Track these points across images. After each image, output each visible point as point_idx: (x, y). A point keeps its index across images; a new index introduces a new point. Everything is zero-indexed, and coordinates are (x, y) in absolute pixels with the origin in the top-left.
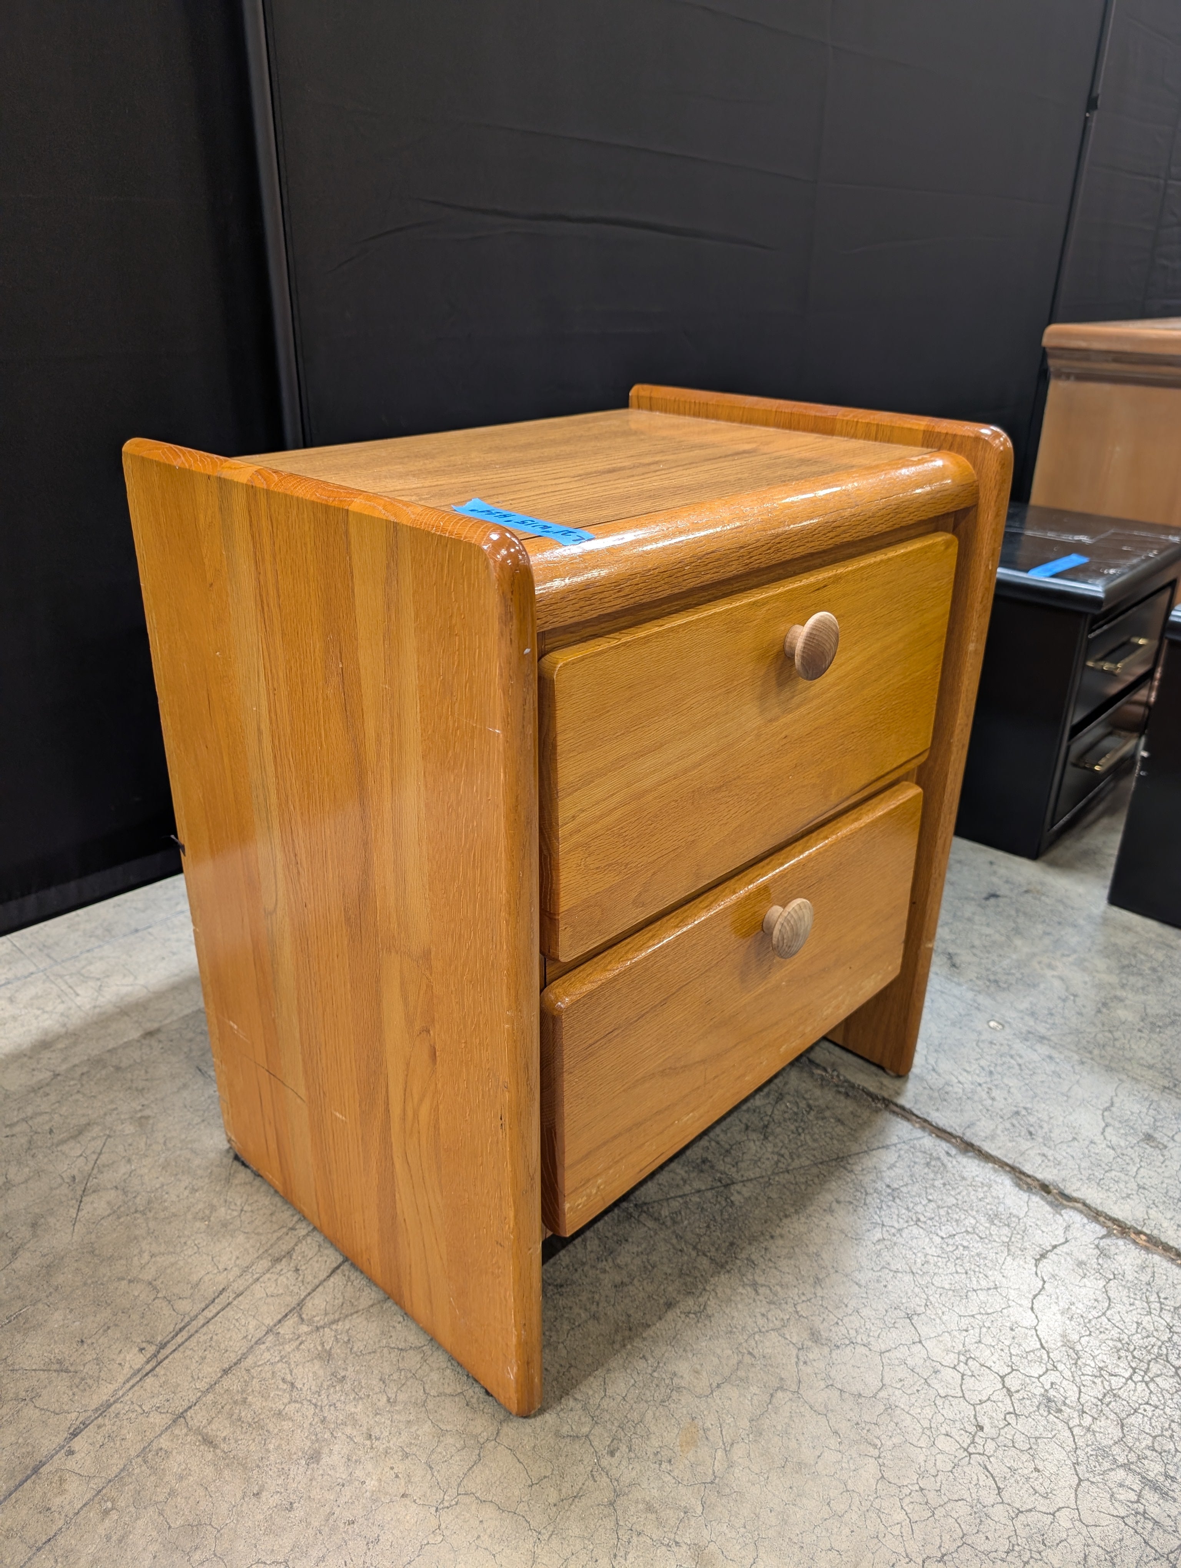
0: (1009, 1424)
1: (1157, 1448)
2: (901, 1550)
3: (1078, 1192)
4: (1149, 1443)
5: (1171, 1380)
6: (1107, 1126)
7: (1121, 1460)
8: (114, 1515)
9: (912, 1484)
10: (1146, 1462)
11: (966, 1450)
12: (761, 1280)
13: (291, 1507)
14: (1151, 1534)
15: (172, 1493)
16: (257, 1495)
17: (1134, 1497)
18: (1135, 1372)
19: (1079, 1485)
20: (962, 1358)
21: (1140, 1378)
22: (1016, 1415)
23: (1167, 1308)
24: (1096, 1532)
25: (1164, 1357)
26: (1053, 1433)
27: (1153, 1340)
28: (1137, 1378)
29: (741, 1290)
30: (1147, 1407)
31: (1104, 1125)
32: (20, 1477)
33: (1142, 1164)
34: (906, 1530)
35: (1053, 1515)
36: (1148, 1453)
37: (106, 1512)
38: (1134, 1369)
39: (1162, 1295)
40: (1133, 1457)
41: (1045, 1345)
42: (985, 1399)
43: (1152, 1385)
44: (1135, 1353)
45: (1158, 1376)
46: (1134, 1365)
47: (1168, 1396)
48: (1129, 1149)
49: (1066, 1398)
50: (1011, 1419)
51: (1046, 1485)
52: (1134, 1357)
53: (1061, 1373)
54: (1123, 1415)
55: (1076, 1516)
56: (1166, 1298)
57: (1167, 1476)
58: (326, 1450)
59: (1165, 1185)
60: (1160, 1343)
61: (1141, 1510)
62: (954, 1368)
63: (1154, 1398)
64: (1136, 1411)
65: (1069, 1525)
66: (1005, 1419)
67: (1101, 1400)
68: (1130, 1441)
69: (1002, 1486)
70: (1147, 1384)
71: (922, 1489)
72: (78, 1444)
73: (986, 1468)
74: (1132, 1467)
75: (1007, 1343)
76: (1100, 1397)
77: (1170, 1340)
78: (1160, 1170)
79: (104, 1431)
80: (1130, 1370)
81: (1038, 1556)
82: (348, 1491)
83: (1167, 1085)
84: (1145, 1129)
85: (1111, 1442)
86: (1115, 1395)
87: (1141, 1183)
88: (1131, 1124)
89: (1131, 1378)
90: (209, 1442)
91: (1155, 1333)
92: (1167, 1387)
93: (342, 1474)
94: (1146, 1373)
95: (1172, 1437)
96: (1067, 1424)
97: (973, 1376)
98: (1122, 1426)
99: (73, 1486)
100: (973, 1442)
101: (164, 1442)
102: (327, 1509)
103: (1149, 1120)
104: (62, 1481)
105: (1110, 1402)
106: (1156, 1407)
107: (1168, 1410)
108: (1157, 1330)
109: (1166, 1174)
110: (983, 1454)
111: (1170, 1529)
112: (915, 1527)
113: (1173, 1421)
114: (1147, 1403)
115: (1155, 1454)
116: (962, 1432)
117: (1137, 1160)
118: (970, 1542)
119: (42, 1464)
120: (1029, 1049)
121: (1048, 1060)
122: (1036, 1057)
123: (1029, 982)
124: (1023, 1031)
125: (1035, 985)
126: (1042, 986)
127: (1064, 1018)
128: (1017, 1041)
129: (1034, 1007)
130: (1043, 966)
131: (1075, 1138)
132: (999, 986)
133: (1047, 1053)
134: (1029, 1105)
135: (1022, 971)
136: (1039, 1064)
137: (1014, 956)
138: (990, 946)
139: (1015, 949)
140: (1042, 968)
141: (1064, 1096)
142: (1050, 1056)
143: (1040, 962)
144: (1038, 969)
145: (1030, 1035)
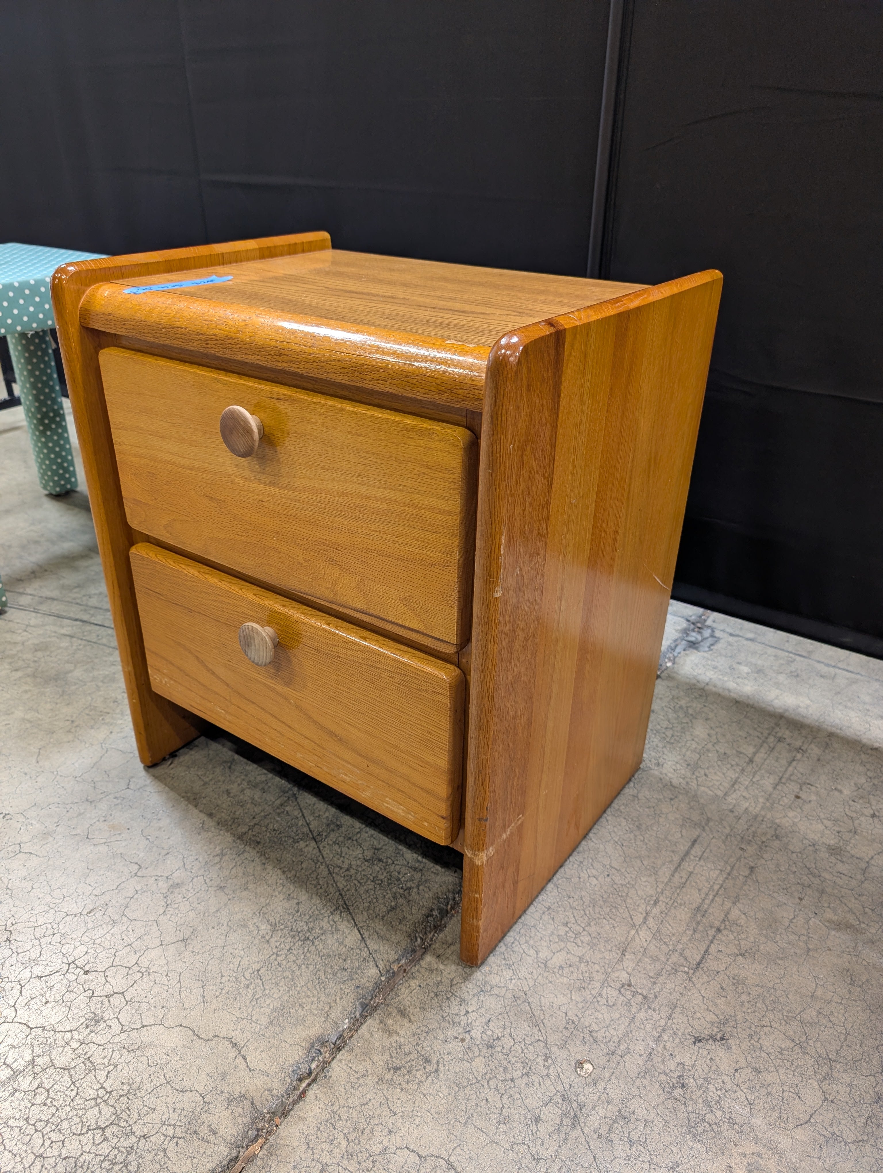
0: (85, 991)
1: (40, 1090)
2: (20, 921)
3: (313, 1097)
4: (45, 1085)
5: (93, 1121)
6: (420, 1157)
7: (38, 1061)
9: (58, 930)
10: (31, 1078)
11: (73, 962)
12: (226, 858)
18: (107, 1092)
19: (29, 1027)
20: (143, 970)
22: (91, 997)
23: (166, 1142)
25: (116, 1122)
26: (71, 1019)
27: (135, 1117)
28: (102, 1093)
29: (218, 848)
30: (74, 1093)
34: (31, 924)
35: (14, 1006)
36: (37, 1082)
38: (110, 1093)
39: (181, 1142)
40: (37, 1069)
41: (145, 1028)
42: (108, 979)
43: (92, 1103)
44: (125, 1097)
45: (100, 1111)
46: (114, 1094)
47: (80, 1113)
49: (96, 1034)
50: (89, 993)
51: (35, 1006)
52: (121, 1096)
53: (119, 1035)
55: (8, 1020)
56: (177, 1144)
57: (16, 1090)
60: (131, 1122)
62: (136, 963)
63: (81, 1101)
64: (73, 1083)
66: (89, 989)
68: (51, 1071)
69: (42, 979)
70: (95, 1099)
71: (54, 935)
73: (57, 972)
74: (31, 1067)
75: (152, 1002)
76: (91, 1059)
77: (133, 1133)
80: (109, 1089)
85: (53, 1057)
86: (90, 1070)
89: (102, 1087)
91: (141, 1122)
94: (105, 1101)
95: (45, 1105)
96: (76, 1030)
97: (128, 974)
98: (64, 1069)
100: (77, 967)
105: (85, 1065)
106: (73, 1100)
107: (68, 1109)
108: (144, 1124)
110: (67, 972)
113: (57, 1110)
114: (77, 1094)
115: (35, 1087)
116: (86, 962)
118: (13, 955)
120: (547, 1099)
121: (530, 1116)
122: (532, 1103)
123: (700, 1130)
124: (582, 1099)
125: (694, 1136)
126: (698, 1145)
127: (629, 1158)
128: (560, 1088)
129: (641, 1124)
130: (752, 1159)
131: (395, 1114)
132: (674, 1087)
133: (543, 1118)
134: (441, 1075)
135: (726, 1126)
136: (519, 1102)
137: (757, 1121)
138: (769, 1094)
139: (779, 1127)
140: (744, 1155)
141: (462, 1120)
142: (537, 1120)
143: (759, 1155)
144: (741, 1150)
145: (575, 1105)
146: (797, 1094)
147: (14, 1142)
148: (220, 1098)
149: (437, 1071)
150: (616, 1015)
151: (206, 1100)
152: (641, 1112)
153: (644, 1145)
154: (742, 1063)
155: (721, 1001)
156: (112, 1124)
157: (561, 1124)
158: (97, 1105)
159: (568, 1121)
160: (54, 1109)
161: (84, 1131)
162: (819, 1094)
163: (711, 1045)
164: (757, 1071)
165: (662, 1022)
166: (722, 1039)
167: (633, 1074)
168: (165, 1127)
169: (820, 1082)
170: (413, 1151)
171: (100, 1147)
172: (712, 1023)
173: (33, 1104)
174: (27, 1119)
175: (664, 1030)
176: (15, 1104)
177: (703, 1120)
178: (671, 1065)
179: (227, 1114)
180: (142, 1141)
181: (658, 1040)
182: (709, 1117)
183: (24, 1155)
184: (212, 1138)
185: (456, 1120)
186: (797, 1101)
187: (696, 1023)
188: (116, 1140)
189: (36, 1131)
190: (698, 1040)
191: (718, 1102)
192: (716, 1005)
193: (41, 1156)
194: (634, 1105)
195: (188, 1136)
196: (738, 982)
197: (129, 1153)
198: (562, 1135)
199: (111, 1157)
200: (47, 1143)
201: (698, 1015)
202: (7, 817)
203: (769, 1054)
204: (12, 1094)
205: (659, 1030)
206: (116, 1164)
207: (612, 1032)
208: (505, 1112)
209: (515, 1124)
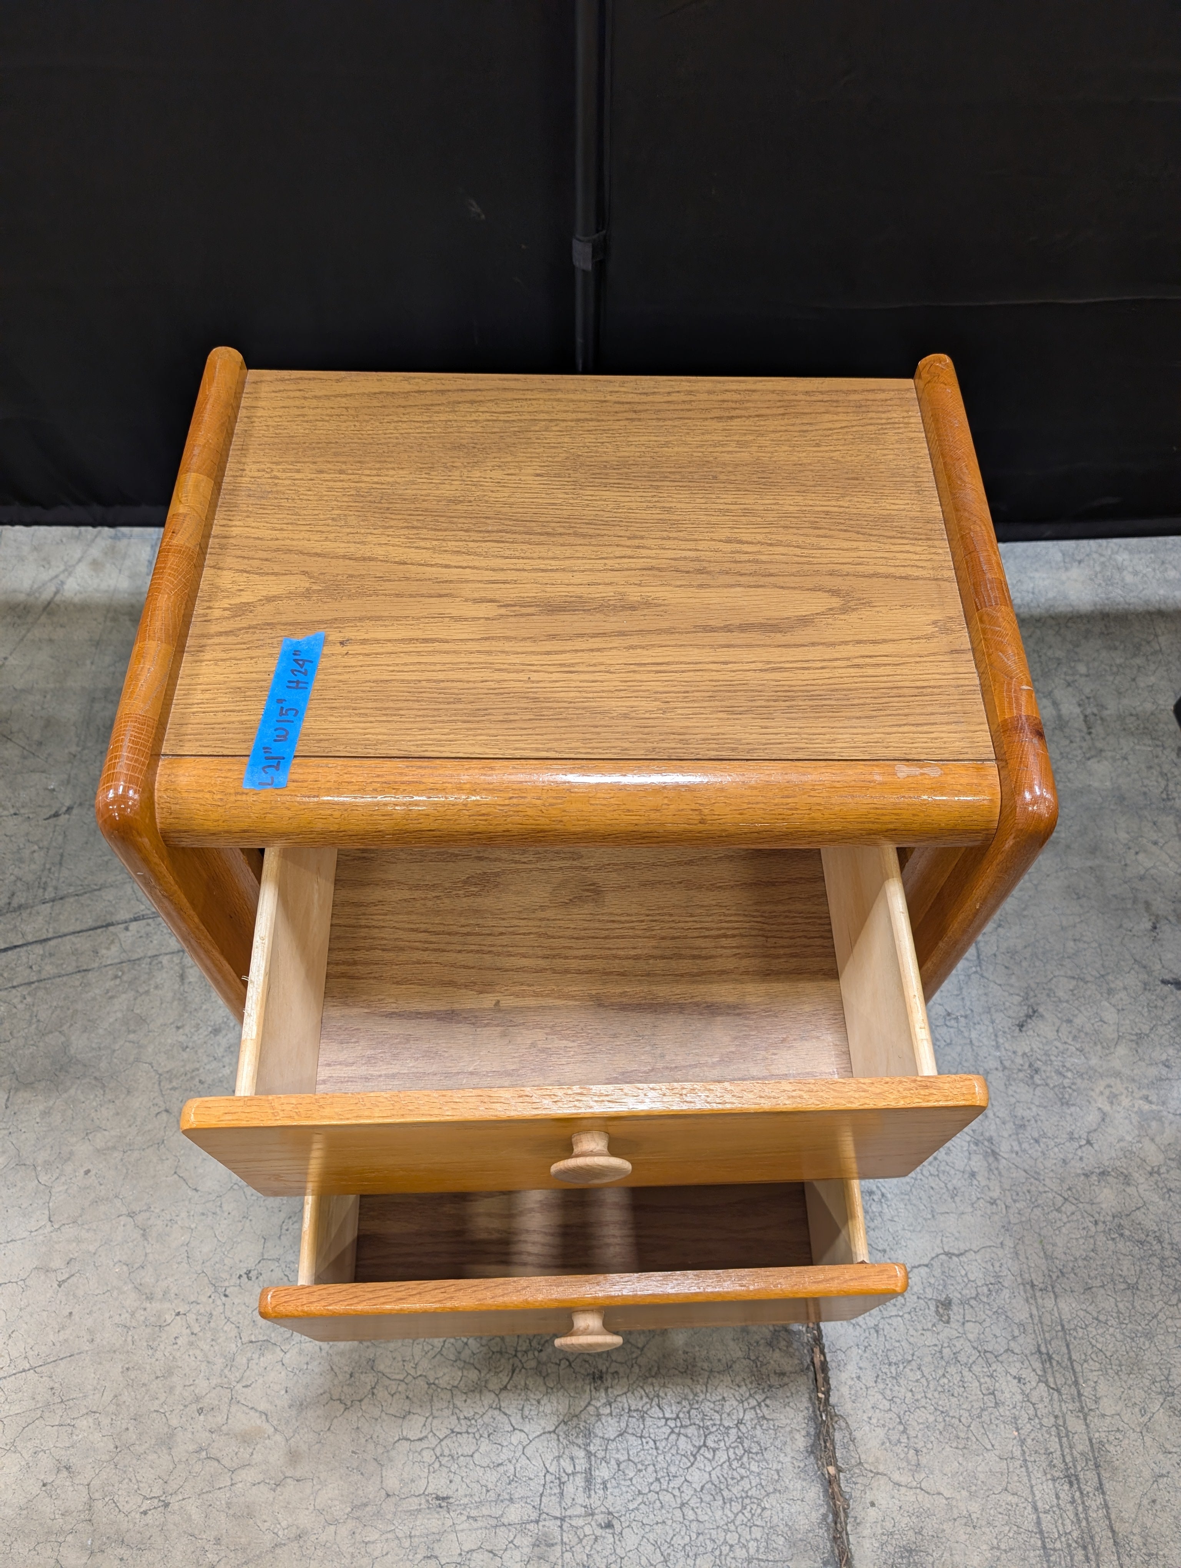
0: (559, 1365)
1: (622, 1467)
2: (417, 1359)
4: (622, 1458)
5: (690, 1447)
6: (926, 1266)
7: (592, 1448)
8: (118, 981)
10: (604, 1464)
11: (516, 1351)
13: (185, 1049)
14: (550, 1495)
15: (147, 992)
16: (178, 1028)
17: (570, 1470)
19: (550, 1432)
21: (673, 1425)
22: (570, 1365)
24: (523, 1461)
25: (707, 1432)
26: (576, 1395)
27: (717, 1417)
28: (671, 1424)
30: (651, 1443)
31: (926, 1262)
32: (99, 924)
33: (906, 1316)
35: (514, 1429)
36: (613, 1462)
37: (116, 977)
38: (678, 1417)
40: (601, 1454)
43: (674, 1437)
44: (693, 1411)
45: (686, 1436)
46: (681, 1415)
47: (674, 1451)
48: (915, 1297)
49: (612, 1388)
50: (564, 1364)
51: (532, 1413)
52: (689, 1412)
53: (631, 1373)
54: (630, 1431)
55: (525, 1443)
56: (767, 1406)
57: (604, 1483)
58: (224, 1032)
59: (897, 1344)
60: (718, 1422)
61: (563, 1480)
63: (664, 1443)
64: (641, 1437)
65: (515, 1443)
66: (560, 1360)
67: (630, 1410)
68: (612, 1446)
69: (508, 1388)
70: (672, 1432)
71: (466, 1344)
72: (133, 926)
73: (513, 1371)
74: (593, 1458)
76: (632, 1409)
77: (729, 1428)
78: (912, 1332)
79: (149, 929)
80: (674, 1416)
81: (477, 1436)
82: (214, 1065)
83: (1036, 1283)
84: (955, 1296)
85: (601, 1434)
86: (642, 1417)
87: (881, 1326)
88: (949, 1282)
89: (667, 1419)
90: (182, 977)
91: (725, 1416)
92: (681, 1447)
93: (220, 1052)
94: (682, 1426)
95: (640, 1471)
96: (591, 1400)
98: (621, 1435)
99: (114, 949)
100: (526, 1352)
101: (165, 960)
102: (198, 1065)
103: (969, 1292)
104: (112, 942)
105: (634, 1417)
106: (657, 1449)
107: (660, 1458)
109: (911, 1340)
110: (522, 1363)
111: (564, 1505)
112: (438, 1357)
114: (655, 1441)
115: (616, 1467)
117: (906, 1309)
119: (112, 924)
120: (966, 1154)
121: (966, 1176)
122: (960, 1164)
123: (1067, 1096)
124: (987, 1134)
125: (1067, 1104)
126: (1073, 1109)
127: (1043, 1153)
128: (968, 1138)
129: (1033, 1122)
130: (1107, 1092)
131: (885, 1251)
132: (1032, 1077)
133: (975, 1170)
134: (889, 1196)
135: (1079, 1081)
136: (952, 1172)
137: (1094, 1061)
138: (1086, 1034)
139: (1107, 1055)
140: (1102, 1093)
141: (930, 1216)
142: (973, 1175)
143: (1109, 1086)
144: (1097, 1091)
145: (986, 1143)
146: (1101, 1020)
147: (651, 1516)
148: (761, 1348)
149: (883, 1195)
150: (959, 1049)
151: (753, 1358)
152: (1027, 1114)
153: (1044, 1135)
154: (1058, 1022)
155: (1013, 980)
156: (706, 1436)
157: (989, 1165)
158: (679, 1434)
159: (991, 1159)
160: (651, 1468)
161: (692, 1459)
162: (1113, 1010)
163: (1031, 1024)
164: (1069, 1021)
165: (991, 1030)
166: (1034, 1012)
167: (1002, 1088)
168: (746, 1404)
169: (1107, 999)
170: (919, 1266)
171: (717, 1458)
172: (1020, 1004)
173: (631, 1480)
174: (640, 1493)
175: (996, 1036)
176: (616, 1492)
177: (1064, 1087)
178: (1019, 1060)
179: (777, 1355)
180: (742, 1427)
181: (998, 1047)
182: (1066, 1082)
183: (669, 1516)
184: (786, 1380)
185: (925, 1219)
186: (1105, 1026)
187: (1010, 1013)
188: (722, 1444)
189: (657, 1493)
190: (1021, 1026)
191: (1064, 1066)
192: (1012, 986)
193: (683, 1504)
194: (1020, 1112)
195: (769, 1394)
196: (1012, 953)
197: (742, 1443)
198: (996, 1172)
199: (732, 1456)
200: (676, 1493)
201: (1007, 1004)
202: (253, 1274)
203: (1067, 1002)
204: (605, 1488)
205: (993, 1037)
206: (741, 1458)
207: (966, 1064)
208: (950, 1186)
209: (963, 1189)
